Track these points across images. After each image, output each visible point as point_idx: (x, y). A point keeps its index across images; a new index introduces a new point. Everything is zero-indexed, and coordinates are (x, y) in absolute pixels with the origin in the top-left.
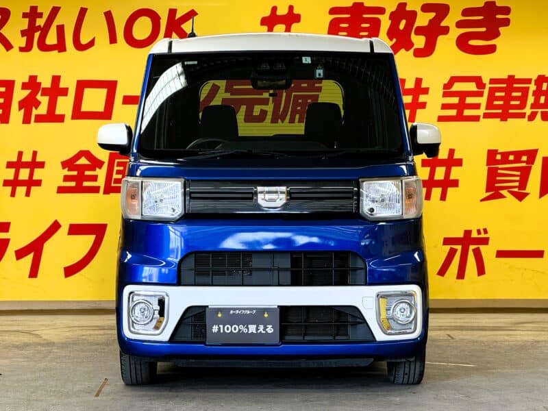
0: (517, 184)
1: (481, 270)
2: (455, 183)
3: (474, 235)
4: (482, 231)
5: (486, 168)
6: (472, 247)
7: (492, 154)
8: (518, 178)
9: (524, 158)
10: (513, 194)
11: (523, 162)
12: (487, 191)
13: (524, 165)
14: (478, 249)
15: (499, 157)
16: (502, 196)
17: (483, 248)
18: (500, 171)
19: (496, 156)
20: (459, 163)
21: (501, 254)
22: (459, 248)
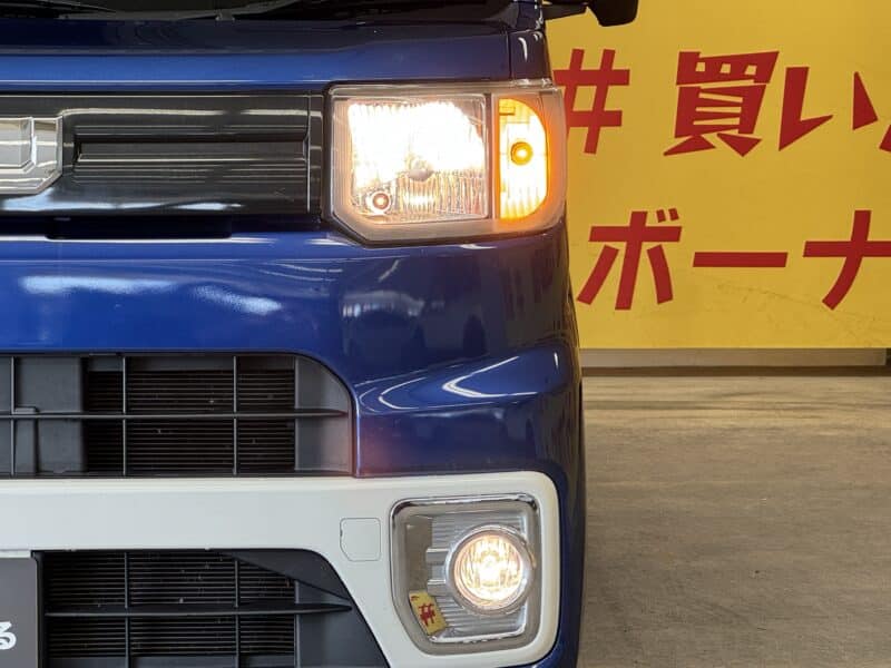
0: (736, 121)
1: (664, 292)
2: (615, 119)
3: (652, 221)
4: (667, 215)
5: (677, 89)
6: (647, 246)
7: (687, 60)
8: (738, 110)
9: (751, 70)
10: (729, 140)
11: (749, 77)
12: (678, 135)
13: (750, 83)
14: (659, 249)
15: (701, 67)
16: (709, 146)
17: (669, 248)
18: (702, 96)
19: (695, 66)
20: (622, 78)
21: (703, 260)
22: (621, 246)
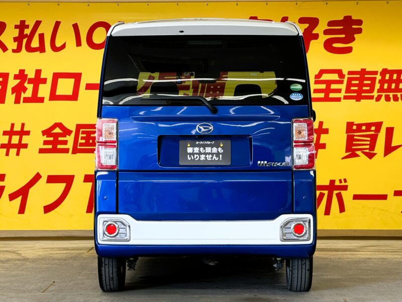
0: (368, 147)
1: (342, 209)
2: (323, 146)
3: (337, 183)
4: (343, 181)
5: (345, 135)
6: (335, 192)
7: (350, 125)
8: (369, 143)
9: (373, 128)
10: (365, 154)
11: (372, 131)
12: (346, 152)
13: (373, 133)
14: (340, 193)
15: (355, 127)
16: (358, 156)
17: (343, 193)
18: (355, 137)
19: (352, 127)
20: (326, 131)
21: (356, 197)
22: (326, 192)
